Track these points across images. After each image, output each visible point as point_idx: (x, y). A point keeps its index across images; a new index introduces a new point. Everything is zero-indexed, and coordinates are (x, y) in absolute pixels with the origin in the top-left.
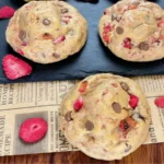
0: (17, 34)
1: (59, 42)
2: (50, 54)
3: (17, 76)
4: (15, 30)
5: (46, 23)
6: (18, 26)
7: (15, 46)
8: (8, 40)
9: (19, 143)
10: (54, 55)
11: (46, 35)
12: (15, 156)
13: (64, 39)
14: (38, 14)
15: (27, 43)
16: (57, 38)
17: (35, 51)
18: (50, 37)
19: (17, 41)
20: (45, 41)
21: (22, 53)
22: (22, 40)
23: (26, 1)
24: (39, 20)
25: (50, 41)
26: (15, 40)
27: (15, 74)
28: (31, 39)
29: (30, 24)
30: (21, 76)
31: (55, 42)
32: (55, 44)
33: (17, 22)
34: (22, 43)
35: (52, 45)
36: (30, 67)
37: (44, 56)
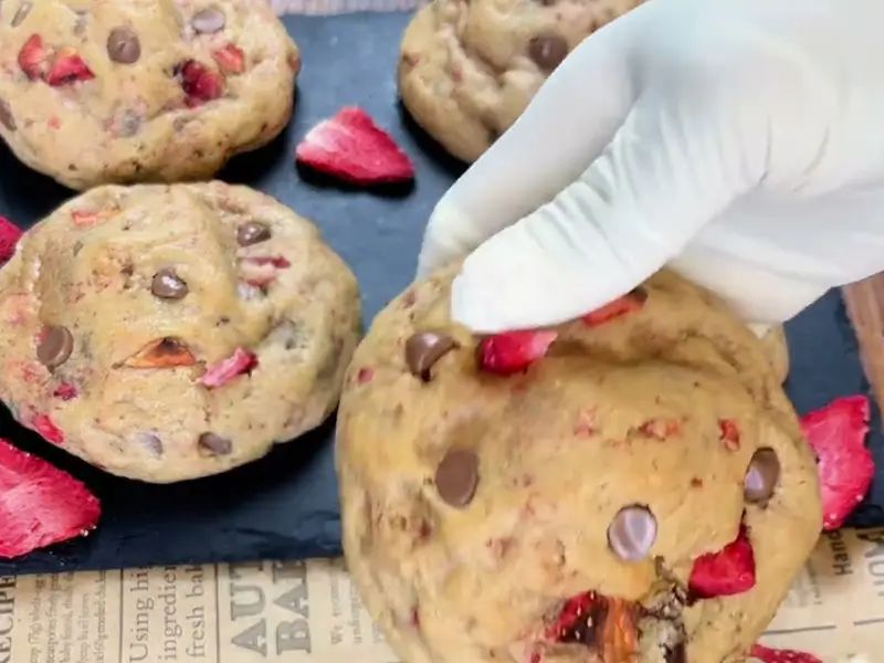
0: (31, 344)
1: (226, 381)
2: (190, 437)
3: (30, 543)
4: (21, 321)
5: (167, 287)
6: (32, 303)
7: (22, 398)
10: (204, 442)
11: (168, 349)
13: (249, 365)
14: (128, 248)
15: (78, 386)
16: (219, 364)
17: (114, 422)
18: (185, 357)
19: (28, 375)
20: (163, 376)
21: (54, 431)
22: (51, 369)
23: (73, 185)
24: (135, 277)
25: (184, 373)
26: (18, 371)
27: (19, 531)
28: (94, 365)
29: (90, 295)
30: (48, 541)
31: (209, 381)
32: (209, 388)
33: (30, 286)
34: (56, 386)
35: (193, 393)
36: (91, 498)
37: (158, 446)
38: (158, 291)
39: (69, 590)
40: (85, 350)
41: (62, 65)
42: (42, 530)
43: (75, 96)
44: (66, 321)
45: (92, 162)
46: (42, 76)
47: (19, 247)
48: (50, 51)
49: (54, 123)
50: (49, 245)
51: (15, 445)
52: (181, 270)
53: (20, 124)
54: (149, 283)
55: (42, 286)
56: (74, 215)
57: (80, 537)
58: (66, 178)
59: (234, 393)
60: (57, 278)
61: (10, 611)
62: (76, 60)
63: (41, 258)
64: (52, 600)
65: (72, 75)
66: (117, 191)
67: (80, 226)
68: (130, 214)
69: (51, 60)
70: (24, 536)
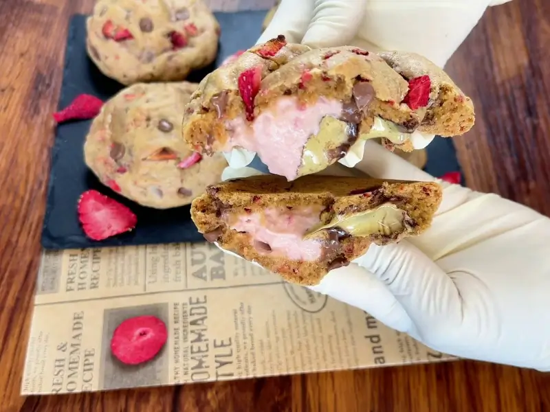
0: (107, 150)
1: (190, 166)
2: (175, 189)
3: (107, 234)
4: (103, 140)
5: (165, 127)
6: (108, 133)
7: (103, 173)
8: (89, 162)
9: (111, 366)
10: (181, 191)
11: (165, 152)
12: (103, 393)
13: (199, 159)
14: (148, 110)
15: (127, 168)
16: (186, 158)
17: (142, 183)
18: (172, 155)
19: (106, 163)
20: (162, 164)
21: (117, 187)
22: (116, 161)
23: (125, 83)
24: (151, 122)
25: (172, 163)
26: (102, 161)
27: (102, 229)
28: (134, 159)
29: (132, 130)
30: (115, 233)
31: (183, 165)
32: (183, 169)
33: (107, 126)
34: (118, 168)
35: (176, 171)
36: (133, 215)
37: (160, 193)
38: (161, 128)
39: (124, 253)
40: (130, 153)
41: (121, 33)
42: (112, 228)
43: (126, 46)
44: (122, 140)
45: (133, 74)
46: (113, 38)
47: (103, 109)
48: (115, 27)
49: (117, 57)
50: (115, 109)
51: (101, 192)
52: (171, 119)
53: (102, 57)
54: (157, 125)
55: (112, 125)
56: (126, 96)
57: (128, 232)
58: (122, 80)
59: (193, 171)
60: (118, 122)
61: (98, 262)
62: (126, 31)
63: (112, 114)
64: (116, 258)
65: (125, 37)
66: (143, 86)
67: (128, 101)
68: (149, 95)
69: (115, 31)
70: (104, 231)
